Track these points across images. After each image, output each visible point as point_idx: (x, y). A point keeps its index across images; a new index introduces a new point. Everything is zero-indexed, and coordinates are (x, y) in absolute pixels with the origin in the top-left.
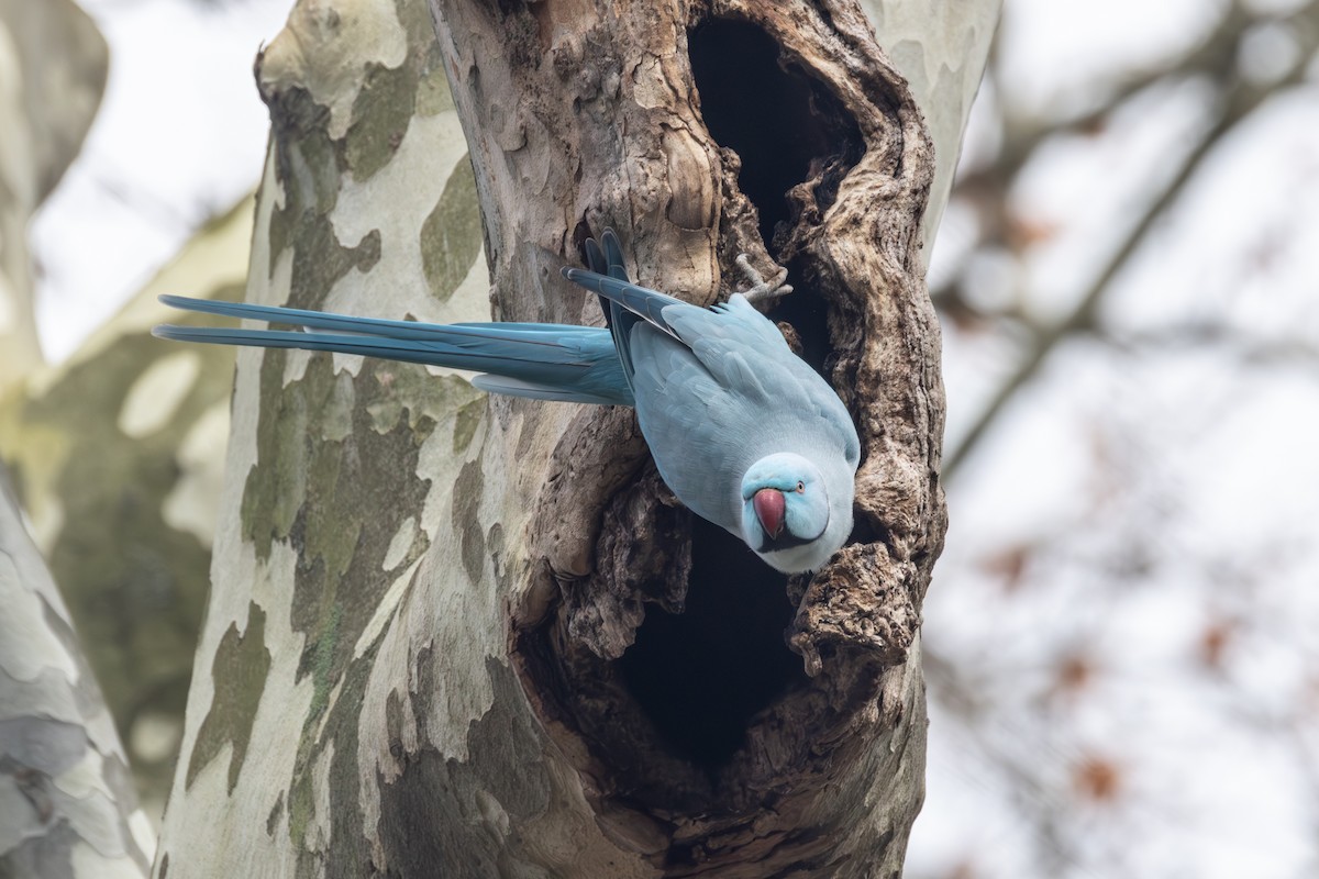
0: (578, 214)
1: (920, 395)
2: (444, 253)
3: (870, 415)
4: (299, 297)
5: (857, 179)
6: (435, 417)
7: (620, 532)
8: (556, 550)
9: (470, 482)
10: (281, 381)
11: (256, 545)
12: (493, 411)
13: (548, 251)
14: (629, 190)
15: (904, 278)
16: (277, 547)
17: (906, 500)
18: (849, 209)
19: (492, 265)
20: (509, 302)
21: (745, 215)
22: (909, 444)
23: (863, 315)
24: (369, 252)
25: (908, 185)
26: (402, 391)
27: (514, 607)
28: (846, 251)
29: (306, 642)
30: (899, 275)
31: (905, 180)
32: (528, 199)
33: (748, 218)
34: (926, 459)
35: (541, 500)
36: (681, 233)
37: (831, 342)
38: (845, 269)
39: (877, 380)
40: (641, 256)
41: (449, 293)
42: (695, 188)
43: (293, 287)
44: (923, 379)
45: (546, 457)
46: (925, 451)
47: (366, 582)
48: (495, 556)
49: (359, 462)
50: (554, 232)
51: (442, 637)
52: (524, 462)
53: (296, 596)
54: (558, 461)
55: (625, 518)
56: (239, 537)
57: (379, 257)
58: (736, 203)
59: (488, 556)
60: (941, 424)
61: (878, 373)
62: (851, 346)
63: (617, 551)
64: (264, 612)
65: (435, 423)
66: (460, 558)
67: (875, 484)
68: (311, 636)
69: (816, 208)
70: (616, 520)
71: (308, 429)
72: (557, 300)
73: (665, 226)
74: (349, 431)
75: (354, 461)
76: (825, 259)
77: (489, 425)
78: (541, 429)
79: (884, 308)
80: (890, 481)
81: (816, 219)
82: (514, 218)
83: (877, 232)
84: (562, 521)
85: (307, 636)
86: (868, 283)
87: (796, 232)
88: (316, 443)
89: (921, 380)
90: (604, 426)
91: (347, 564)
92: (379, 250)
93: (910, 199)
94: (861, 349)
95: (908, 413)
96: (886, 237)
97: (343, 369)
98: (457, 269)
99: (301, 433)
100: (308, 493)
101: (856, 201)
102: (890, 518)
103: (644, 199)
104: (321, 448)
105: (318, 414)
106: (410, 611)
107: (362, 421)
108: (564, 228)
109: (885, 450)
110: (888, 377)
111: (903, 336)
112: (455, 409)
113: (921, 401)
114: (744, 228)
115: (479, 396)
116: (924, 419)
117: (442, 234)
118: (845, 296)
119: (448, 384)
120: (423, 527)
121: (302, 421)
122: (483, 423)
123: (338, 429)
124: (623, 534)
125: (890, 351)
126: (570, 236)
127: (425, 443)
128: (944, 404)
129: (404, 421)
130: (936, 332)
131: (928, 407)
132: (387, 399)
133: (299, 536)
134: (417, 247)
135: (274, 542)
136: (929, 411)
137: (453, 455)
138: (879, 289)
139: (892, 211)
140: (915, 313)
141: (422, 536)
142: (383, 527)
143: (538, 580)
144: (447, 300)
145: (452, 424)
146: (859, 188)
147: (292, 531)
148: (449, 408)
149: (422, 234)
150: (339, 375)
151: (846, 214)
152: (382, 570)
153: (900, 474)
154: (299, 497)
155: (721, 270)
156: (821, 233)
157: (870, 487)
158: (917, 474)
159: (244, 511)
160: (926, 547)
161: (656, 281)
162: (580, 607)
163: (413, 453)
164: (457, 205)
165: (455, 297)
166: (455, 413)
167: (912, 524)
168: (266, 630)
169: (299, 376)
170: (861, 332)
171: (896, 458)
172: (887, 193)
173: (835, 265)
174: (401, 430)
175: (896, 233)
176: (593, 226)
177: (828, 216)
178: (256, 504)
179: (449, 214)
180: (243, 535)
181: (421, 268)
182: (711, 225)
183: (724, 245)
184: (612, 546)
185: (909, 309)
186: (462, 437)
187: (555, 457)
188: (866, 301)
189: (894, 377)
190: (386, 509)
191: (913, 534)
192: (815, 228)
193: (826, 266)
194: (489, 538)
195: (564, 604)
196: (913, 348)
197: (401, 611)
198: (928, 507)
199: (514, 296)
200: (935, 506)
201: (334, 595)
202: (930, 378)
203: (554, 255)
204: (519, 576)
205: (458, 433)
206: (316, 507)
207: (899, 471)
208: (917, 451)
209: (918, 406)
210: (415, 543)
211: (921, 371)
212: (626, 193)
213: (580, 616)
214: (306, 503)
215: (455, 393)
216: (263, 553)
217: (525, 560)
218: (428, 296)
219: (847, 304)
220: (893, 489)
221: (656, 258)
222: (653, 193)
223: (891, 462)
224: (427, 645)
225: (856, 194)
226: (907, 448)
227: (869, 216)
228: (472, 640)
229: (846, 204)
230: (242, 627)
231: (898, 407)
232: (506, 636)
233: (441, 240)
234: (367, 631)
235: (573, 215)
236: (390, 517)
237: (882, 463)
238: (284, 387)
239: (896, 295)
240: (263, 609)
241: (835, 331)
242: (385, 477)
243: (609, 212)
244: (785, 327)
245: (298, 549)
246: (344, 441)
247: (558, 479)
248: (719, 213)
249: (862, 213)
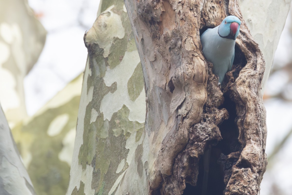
0: (170, 79)
1: (260, 129)
2: (134, 88)
3: (247, 134)
4: (95, 100)
5: (244, 70)
6: (130, 132)
7: (180, 164)
8: (162, 168)
9: (140, 150)
10: (90, 122)
11: (82, 166)
12: (146, 131)
13: (161, 88)
14: (183, 72)
15: (257, 97)
16: (88, 166)
17: (256, 157)
18: (242, 78)
19: (146, 92)
20: (151, 102)
21: (214, 79)
22: (257, 141)
23: (245, 107)
24: (114, 88)
25: (258, 72)
26: (122, 125)
27: (151, 184)
28: (241, 90)
29: (95, 192)
30: (255, 96)
31: (257, 71)
32: (156, 74)
33: (215, 80)
34: (262, 146)
35: (158, 155)
36: (197, 84)
37: (237, 114)
38: (241, 95)
39: (249, 124)
40: (186, 90)
41: (135, 99)
42: (201, 72)
43: (93, 97)
44: (261, 124)
45: (160, 143)
46: (262, 144)
47: (111, 176)
48: (146, 170)
49: (110, 144)
50: (163, 83)
51: (131, 191)
52: (154, 144)
53: (93, 180)
54: (163, 145)
55: (181, 160)
56: (78, 164)
57: (116, 89)
58: (212, 76)
59: (144, 170)
60: (266, 136)
61: (249, 122)
62: (242, 115)
63: (179, 169)
64: (84, 184)
65: (131, 134)
66: (137, 170)
67: (248, 152)
68: (97, 190)
69: (233, 78)
70: (179, 161)
71: (97, 135)
72: (164, 101)
73: (193, 82)
74: (108, 136)
75: (109, 144)
76: (235, 91)
77: (145, 135)
78: (159, 136)
79: (251, 105)
80: (252, 151)
81: (233, 81)
82: (152, 79)
83: (249, 85)
84: (164, 161)
85: (96, 191)
86: (247, 98)
87: (228, 84)
88: (99, 139)
89: (261, 125)
90: (176, 136)
91: (106, 172)
92: (116, 87)
93: (258, 76)
94: (245, 116)
95: (257, 133)
96: (252, 86)
97: (106, 119)
98: (137, 93)
99: (95, 136)
100: (96, 152)
101: (244, 76)
102: (252, 161)
103: (187, 75)
104: (100, 140)
105: (99, 131)
106: (123, 184)
107: (111, 133)
108: (166, 82)
109: (251, 143)
110: (252, 124)
111: (256, 113)
112: (136, 130)
113: (261, 130)
114: (214, 83)
115: (142, 127)
116: (261, 135)
117: (133, 83)
118: (241, 102)
119: (134, 123)
120: (127, 162)
121: (95, 133)
122: (143, 134)
123: (105, 135)
124: (180, 165)
125: (252, 117)
126: (167, 84)
127: (128, 139)
128: (267, 131)
129: (122, 133)
130: (265, 112)
131: (262, 132)
132: (118, 127)
133: (94, 164)
134: (127, 86)
135: (87, 165)
136: (263, 133)
137: (135, 143)
138: (250, 100)
139: (254, 79)
140: (259, 107)
141: (127, 164)
142: (116, 162)
143: (157, 177)
144: (134, 101)
145: (135, 134)
146: (245, 73)
147: (92, 162)
148: (134, 130)
149: (128, 83)
150: (105, 120)
151: (241, 80)
152: (116, 173)
153: (255, 150)
154: (94, 153)
155: (208, 94)
156: (235, 85)
157: (247, 153)
158: (259, 150)
159: (79, 157)
160: (261, 169)
161: (190, 97)
162: (168, 184)
163: (125, 142)
164: (137, 76)
165: (137, 100)
166: (136, 131)
167: (258, 163)
168: (84, 189)
169: (94, 121)
170: (245, 111)
171: (254, 145)
172: (252, 74)
173: (238, 93)
174: (122, 135)
175: (255, 85)
176: (173, 82)
177: (237, 80)
178: (82, 155)
179: (135, 78)
180: (79, 163)
181: (127, 92)
182: (205, 82)
183: (208, 87)
184: (177, 168)
185: (258, 105)
186: (138, 138)
187: (162, 143)
188: (246, 103)
189: (254, 124)
190: (117, 157)
191: (258, 166)
192: (233, 83)
193: (236, 94)
194: (145, 165)
195: (164, 183)
196: (259, 116)
197: (121, 184)
198: (262, 159)
199: (152, 100)
200: (264, 159)
201: (103, 180)
202: (263, 124)
203: (163, 89)
204: (152, 175)
205: (136, 137)
206: (98, 156)
207: (255, 149)
208: (259, 144)
209: (260, 131)
210: (125, 166)
211: (261, 122)
212: (182, 73)
213: (168, 186)
214: (96, 155)
215: (136, 126)
216: (84, 168)
217: (154, 171)
218: (129, 100)
219: (241, 104)
220: (253, 154)
221: (190, 91)
222: (190, 73)
223: (252, 146)
224: (127, 193)
225: (244, 75)
226: (257, 143)
227: (248, 80)
228: (140, 192)
229: (241, 77)
230: (78, 188)
231: (255, 132)
232: (148, 191)
233: (133, 85)
234: (111, 190)
235: (168, 79)
236: (118, 159)
237: (250, 147)
238: (90, 124)
239: (254, 101)
240: (84, 183)
241: (238, 111)
242: (117, 148)
243: (178, 78)
244: (225, 110)
245: (93, 167)
246: (106, 138)
247: (163, 149)
248: (207, 79)
249: (246, 79)
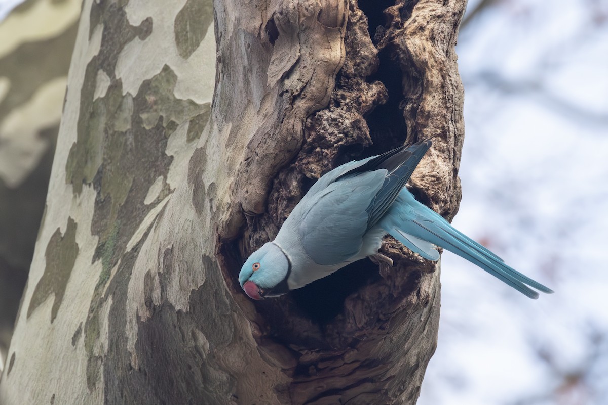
0: (269, 15)
1: (451, 126)
2: (187, 32)
3: (423, 135)
4: (105, 52)
5: (423, 5)
6: (177, 122)
7: (282, 191)
8: (246, 199)
9: (198, 160)
10: (93, 98)
11: (73, 186)
12: (214, 120)
13: (252, 34)
14: (298, 3)
15: (446, 61)
16: (85, 188)
17: (440, 183)
18: (418, 21)
19: (218, 41)
20: (227, 61)
21: (361, 21)
22: (443, 152)
23: (423, 80)
24: (145, 30)
25: (451, 10)
26: (160, 107)
27: (220, 229)
28: (415, 44)
29: (99, 241)
30: (443, 59)
31: (449, 7)
32: (242, 5)
33: (362, 23)
34: (452, 161)
35: (239, 171)
36: (326, 29)
37: (404, 93)
38: (414, 54)
39: (429, 116)
40: (303, 39)
41: (189, 54)
42: (334, 5)
43: (102, 45)
44: (453, 117)
45: (243, 147)
46: (452, 157)
47: (134, 210)
48: (211, 200)
49: (134, 144)
50: (255, 24)
51: (178, 243)
52: (230, 149)
53: (95, 215)
54: (249, 150)
55: (285, 184)
56: (64, 182)
57: (151, 32)
58: (356, 14)
59: (207, 200)
60: (461, 142)
61: (429, 112)
62: (415, 97)
63: (280, 201)
64: (76, 224)
65: (178, 125)
66: (191, 200)
67: (424, 173)
68: (102, 239)
69: (400, 20)
70: (280, 185)
71: (106, 124)
72: (255, 62)
73: (316, 25)
74: (129, 127)
75: (131, 144)
76: (403, 48)
77: (212, 128)
78: (241, 132)
79: (434, 76)
80: (432, 172)
81: (399, 26)
82: (232, 16)
83: (433, 35)
84: (251, 183)
85: (100, 238)
86: (427, 63)
87: (388, 32)
88: (111, 132)
89: (451, 119)
90: (277, 133)
91: (124, 200)
92: (151, 28)
93: (451, 18)
94: (420, 99)
95: (444, 136)
96: (437, 38)
97: (128, 93)
98: (194, 41)
99: (102, 126)
100: (104, 160)
101: (422, 17)
102: (431, 192)
103: (306, 9)
104: (113, 135)
105: (113, 116)
106: (161, 228)
107: (137, 121)
108: (261, 22)
109: (430, 155)
110: (434, 115)
111: (444, 93)
112: (189, 118)
113: (452, 129)
114: (360, 28)
115: (202, 112)
116: (452, 139)
117: (186, 22)
118: (413, 68)
119: (186, 104)
120: (168, 182)
121: (102, 122)
122: (208, 126)
123: (123, 125)
124: (283, 193)
125: (436, 100)
126: (264, 27)
127: (171, 136)
128: (464, 131)
129: (160, 123)
130: (462, 92)
131: (455, 132)
132: (151, 110)
133: (98, 183)
134: (172, 28)
135: (84, 185)
136: (455, 135)
137: (186, 143)
138: (432, 66)
139: (442, 24)
140: (451, 81)
141: (167, 187)
142: (145, 181)
143: (235, 215)
144: (188, 58)
145: (187, 126)
146: (424, 10)
147: (94, 179)
148: (185, 118)
149: (176, 21)
150: (126, 95)
151: (416, 24)
152: (144, 204)
153: (438, 168)
154: (99, 161)
155: (346, 50)
156: (402, 34)
157: (421, 175)
158: (447, 169)
159: (67, 167)
160: (449, 209)
161: (310, 54)
162: (257, 231)
163: (164, 141)
164: (195, 6)
165: (192, 57)
166: (189, 120)
167: (443, 197)
168: (77, 234)
169: (103, 95)
170: (420, 89)
171: (436, 160)
172: (439, 14)
173: (409, 51)
174: (158, 127)
175: (443, 36)
176: (277, 22)
177: (407, 24)
178: (75, 164)
179: (191, 11)
180: (66, 180)
181: (174, 39)
182: (342, 25)
183: (348, 37)
184: (277, 199)
185: (448, 78)
186: (192, 134)
187: (248, 148)
188: (424, 72)
189: (438, 115)
190: (147, 171)
191: (443, 202)
192: (399, 31)
193: (404, 52)
194: (209, 190)
195: (248, 228)
196: (449, 100)
197: (156, 227)
198: (452, 187)
199: (230, 59)
200: (455, 187)
201: (116, 216)
202: (457, 116)
203: (254, 37)
204: (224, 212)
205: (189, 131)
206: (108, 168)
207: (438, 167)
208: (447, 156)
209: (449, 132)
210: (163, 190)
211: (452, 112)
212: (296, 5)
213: (257, 236)
214: (103, 165)
215: (189, 109)
216: (78, 191)
217: (228, 203)
218: (177, 55)
219: (414, 74)
220: (434, 176)
221: (311, 42)
222: (311, 6)
223: (433, 161)
224: (170, 247)
225: (422, 13)
226: (442, 155)
227: (429, 26)
228: (195, 246)
229: (417, 18)
230: (63, 231)
231: (439, 131)
232: (215, 245)
233: (186, 25)
234: (133, 238)
235: (266, 16)
236: (150, 176)
237: (428, 162)
238: (94, 100)
239: (441, 70)
240: (75, 222)
241: (406, 88)
242: (148, 154)
243: (286, 15)
244: (379, 84)
245: (97, 191)
246: (126, 132)
247: (249, 160)
248: (347, 19)
249: (425, 24)
